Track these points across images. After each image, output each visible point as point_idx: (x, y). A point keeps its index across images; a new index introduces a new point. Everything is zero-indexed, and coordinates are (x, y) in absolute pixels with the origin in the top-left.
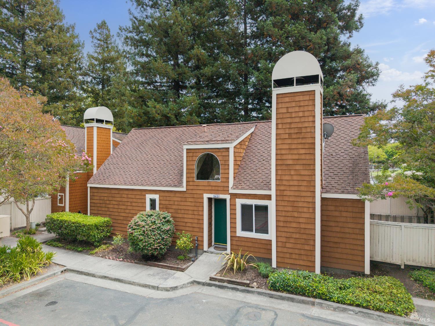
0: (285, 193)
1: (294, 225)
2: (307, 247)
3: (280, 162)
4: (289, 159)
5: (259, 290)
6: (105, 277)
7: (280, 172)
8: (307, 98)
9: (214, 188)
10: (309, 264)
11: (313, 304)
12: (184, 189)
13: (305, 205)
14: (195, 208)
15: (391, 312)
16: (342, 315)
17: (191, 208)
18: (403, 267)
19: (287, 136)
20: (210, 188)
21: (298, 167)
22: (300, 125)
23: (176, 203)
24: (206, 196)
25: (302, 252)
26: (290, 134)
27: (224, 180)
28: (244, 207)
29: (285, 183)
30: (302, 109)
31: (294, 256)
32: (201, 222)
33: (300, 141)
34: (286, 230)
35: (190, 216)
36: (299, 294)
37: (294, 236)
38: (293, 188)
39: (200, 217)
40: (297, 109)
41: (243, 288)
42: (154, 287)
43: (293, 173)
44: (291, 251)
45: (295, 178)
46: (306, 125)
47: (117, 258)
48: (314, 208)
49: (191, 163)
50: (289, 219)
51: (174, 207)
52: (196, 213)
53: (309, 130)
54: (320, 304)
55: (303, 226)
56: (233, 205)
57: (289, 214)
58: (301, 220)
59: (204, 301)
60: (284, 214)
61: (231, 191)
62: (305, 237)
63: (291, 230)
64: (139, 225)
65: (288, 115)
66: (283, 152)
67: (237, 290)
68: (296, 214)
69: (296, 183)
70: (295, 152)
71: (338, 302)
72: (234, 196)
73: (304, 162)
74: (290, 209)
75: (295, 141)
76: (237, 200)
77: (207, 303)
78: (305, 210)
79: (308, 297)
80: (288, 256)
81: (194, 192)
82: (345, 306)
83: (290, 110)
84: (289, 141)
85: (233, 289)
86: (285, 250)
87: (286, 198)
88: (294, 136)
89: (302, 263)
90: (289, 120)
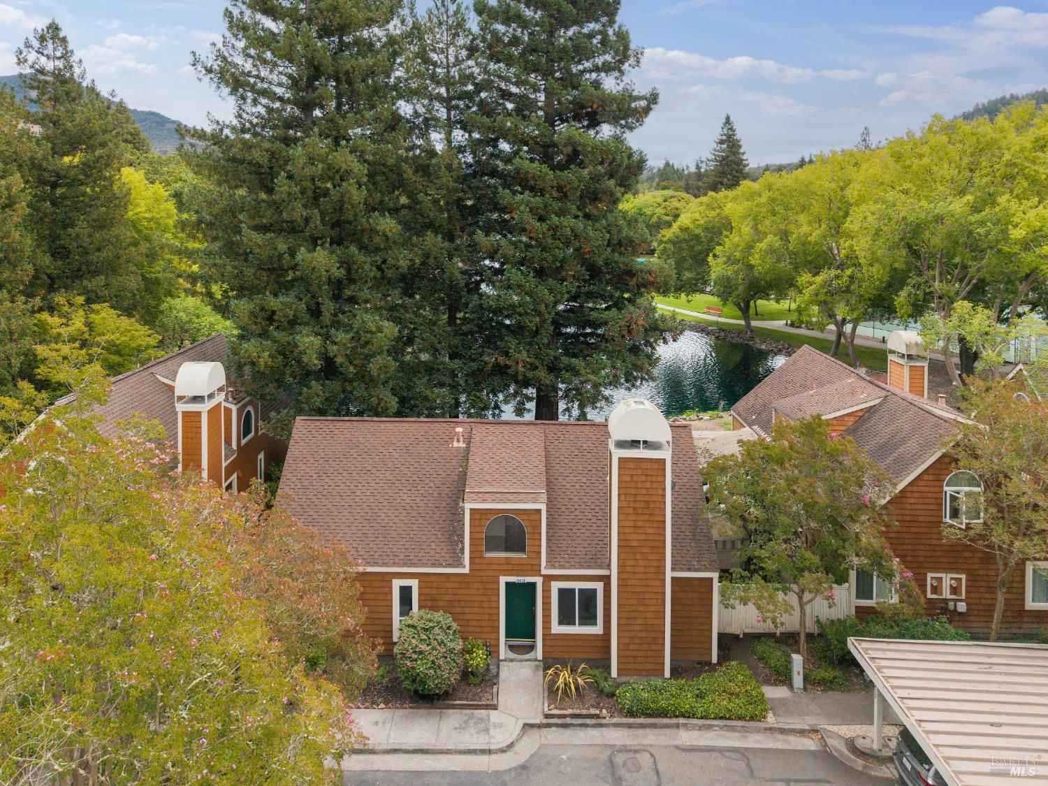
0: (629, 582)
1: (640, 622)
2: (654, 647)
3: (623, 544)
4: (634, 539)
5: (614, 720)
6: (395, 751)
7: (622, 556)
8: (656, 466)
9: (516, 568)
10: (657, 667)
11: (677, 726)
12: (466, 570)
13: (653, 596)
14: (485, 598)
15: (752, 719)
16: (710, 734)
17: (478, 598)
18: (741, 636)
19: (631, 510)
20: (510, 567)
21: (644, 550)
22: (647, 498)
23: (450, 591)
24: (503, 580)
25: (650, 654)
26: (635, 508)
27: (533, 555)
28: (562, 592)
29: (628, 569)
30: (649, 479)
31: (639, 660)
32: (494, 617)
33: (647, 517)
34: (630, 628)
35: (476, 611)
36: (659, 716)
37: (640, 635)
38: (638, 576)
39: (494, 611)
40: (643, 478)
41: (594, 721)
42: (483, 752)
43: (638, 557)
44: (635, 654)
45: (641, 563)
46: (655, 499)
47: (374, 704)
48: (664, 600)
49: (478, 529)
50: (633, 615)
51: (447, 598)
52: (486, 605)
53: (658, 505)
54: (685, 725)
55: (650, 622)
56: (547, 591)
57: (634, 608)
58: (649, 615)
59: (564, 757)
60: (627, 608)
61: (544, 572)
62: (653, 635)
63: (636, 628)
64: (421, 653)
65: (633, 485)
66: (627, 530)
67: (586, 726)
68: (642, 608)
69: (642, 570)
70: (641, 531)
71: (702, 718)
72: (548, 579)
73: (652, 544)
74: (635, 602)
75: (642, 518)
76: (553, 583)
77: (569, 759)
78: (653, 602)
79: (671, 717)
80: (631, 660)
81: (482, 573)
82: (709, 722)
83: (635, 479)
84: (634, 517)
85: (581, 725)
86: (629, 653)
87: (630, 589)
88: (640, 511)
89: (649, 666)
90: (634, 491)
